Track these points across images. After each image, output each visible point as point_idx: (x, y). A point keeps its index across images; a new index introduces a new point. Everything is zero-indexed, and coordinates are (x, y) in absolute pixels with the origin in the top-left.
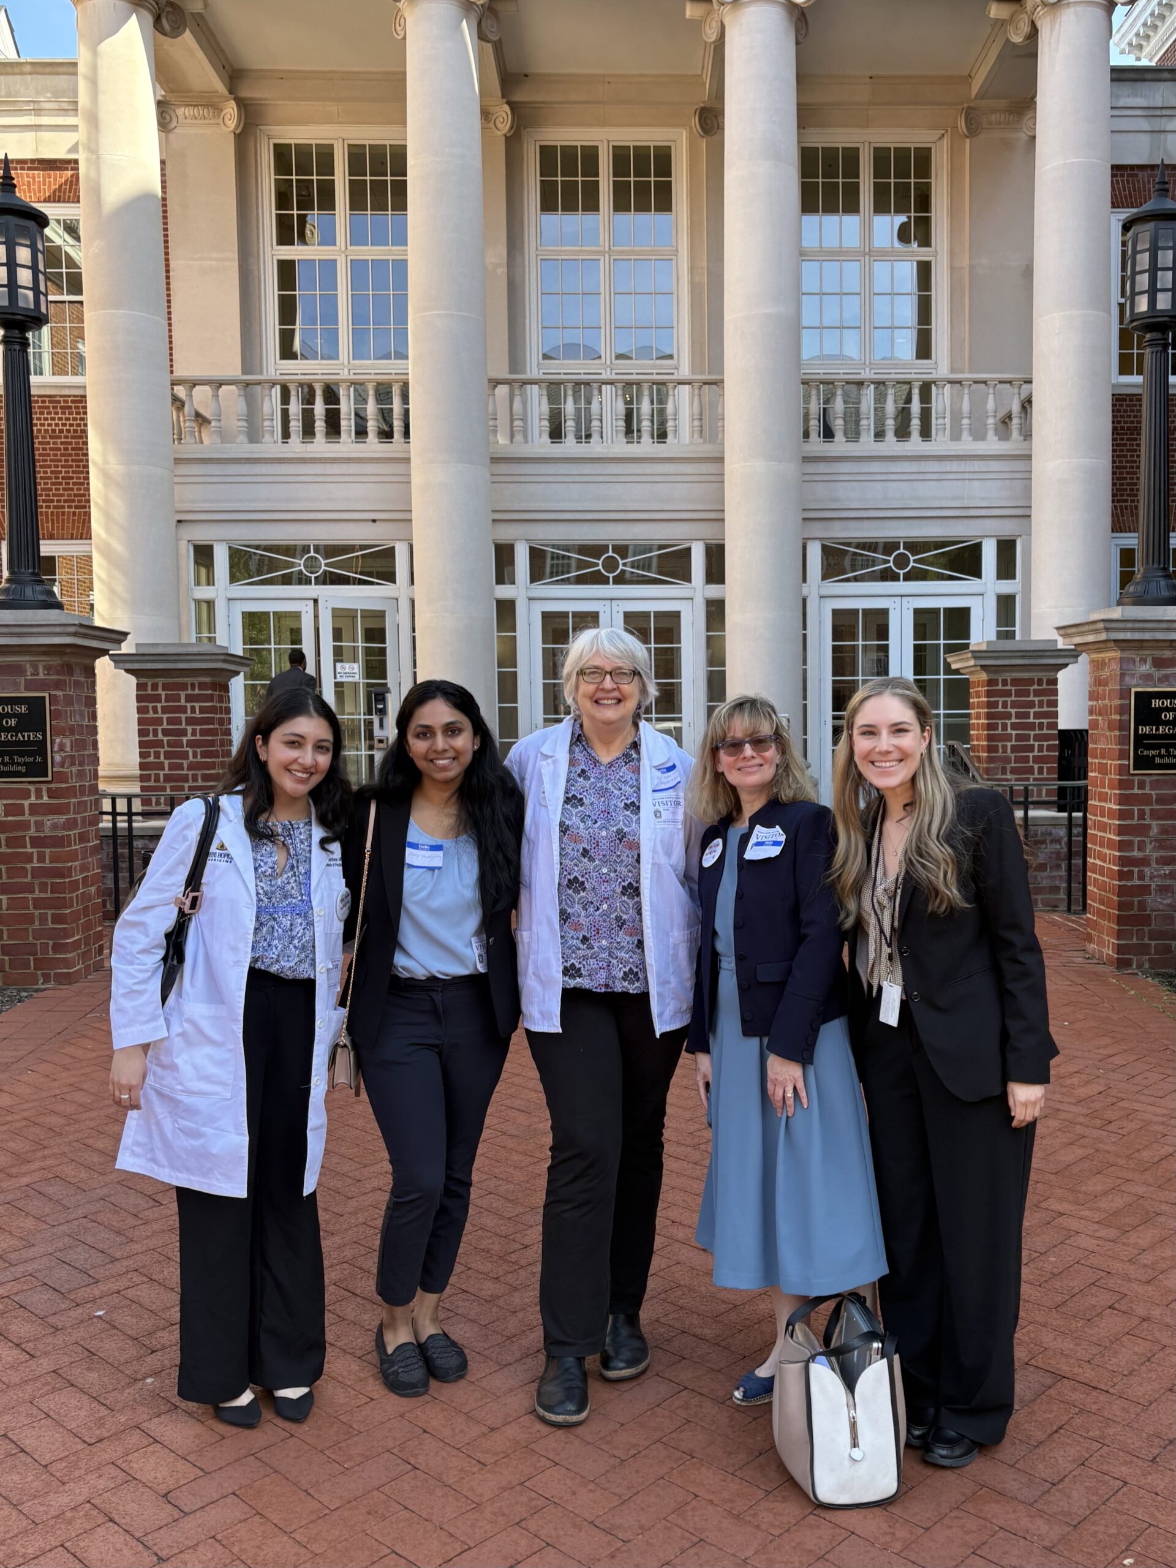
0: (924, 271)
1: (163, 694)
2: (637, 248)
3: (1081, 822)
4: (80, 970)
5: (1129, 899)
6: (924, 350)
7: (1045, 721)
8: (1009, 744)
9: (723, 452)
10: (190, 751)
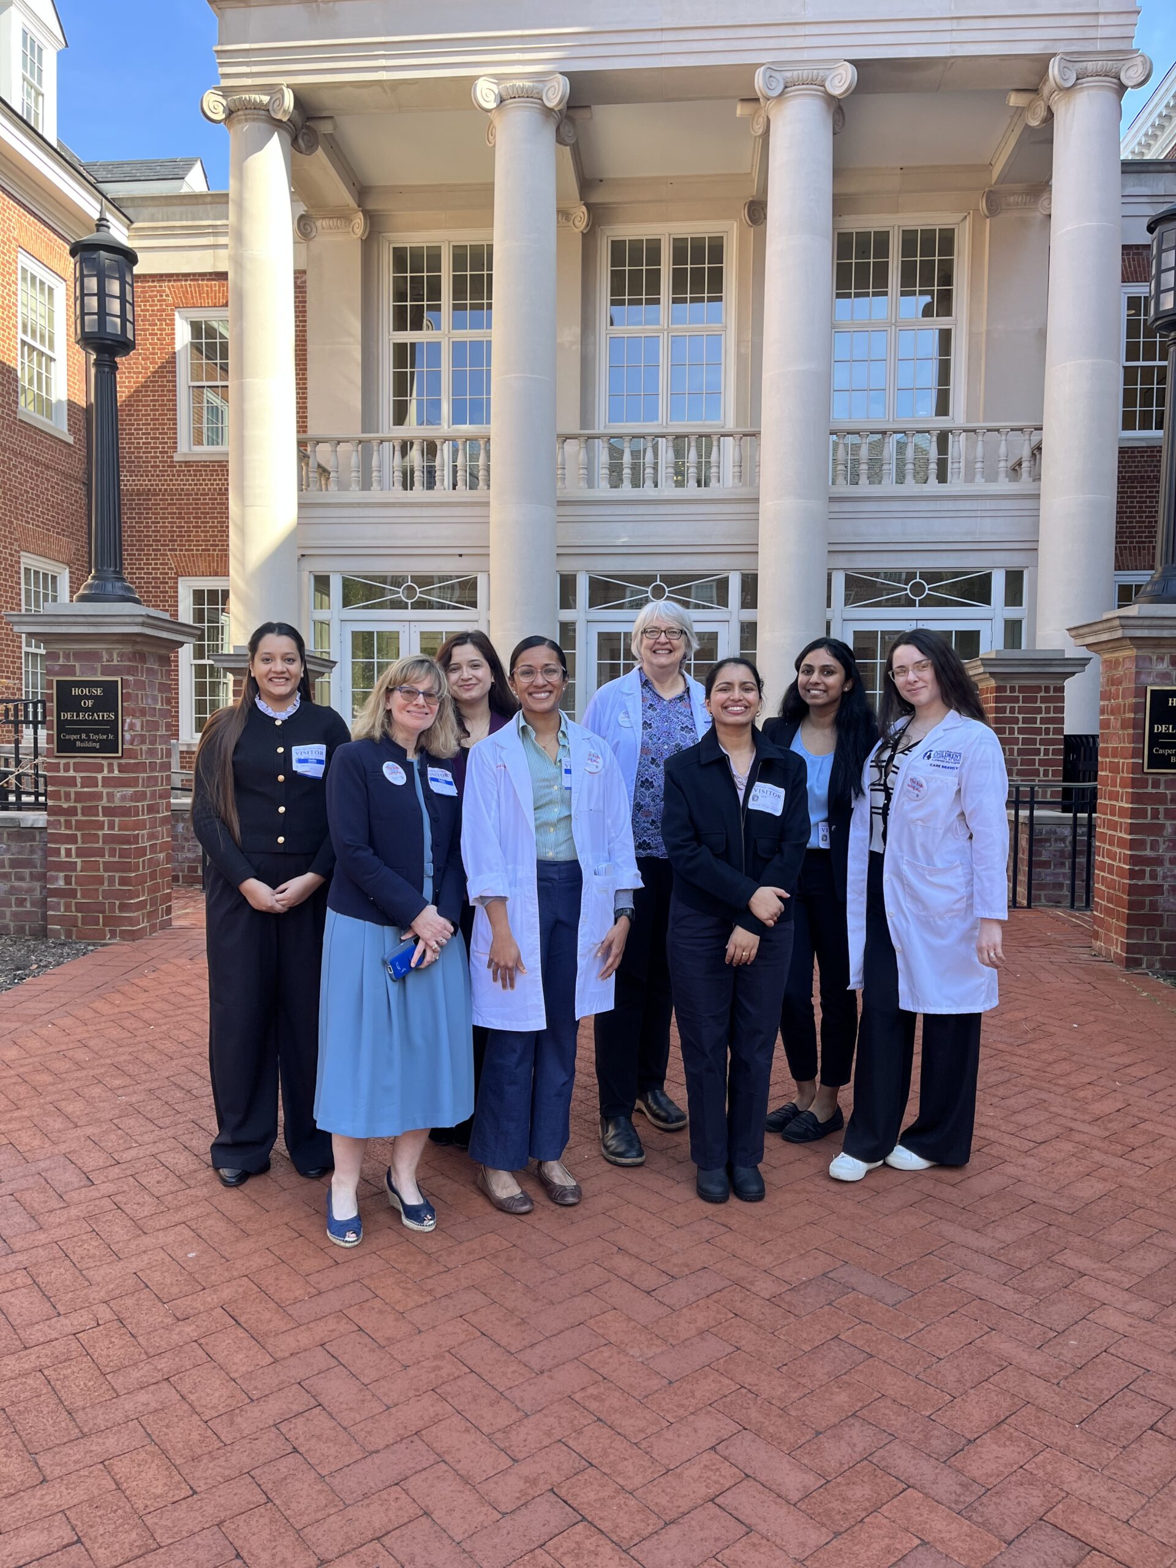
0: (945, 337)
2: (692, 326)
3: (1086, 822)
4: (144, 928)
5: (1140, 898)
6: (943, 408)
7: (1051, 726)
8: (1015, 747)
9: (758, 493)
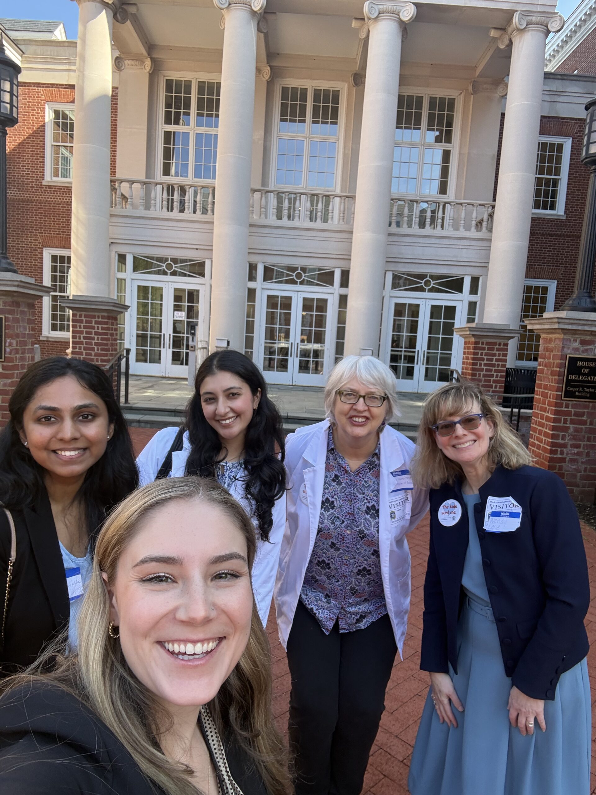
1: (84, 319)
2: (322, 136)
5: (554, 464)
7: (500, 363)
8: (482, 373)
9: (353, 229)
10: (96, 347)
